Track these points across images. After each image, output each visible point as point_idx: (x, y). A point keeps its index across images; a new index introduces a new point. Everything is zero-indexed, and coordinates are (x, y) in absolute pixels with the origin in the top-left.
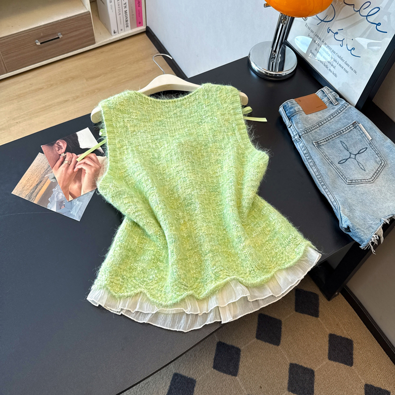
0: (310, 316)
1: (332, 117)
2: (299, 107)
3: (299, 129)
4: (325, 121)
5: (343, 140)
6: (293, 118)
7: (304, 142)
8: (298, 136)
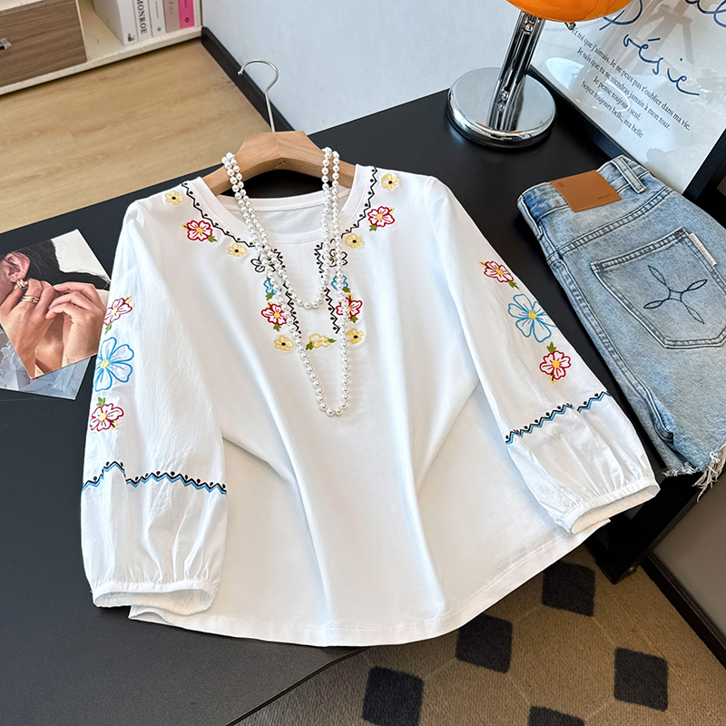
0: (574, 614)
1: (630, 218)
2: (558, 198)
3: (558, 242)
4: (616, 225)
5: (654, 262)
6: (545, 220)
7: (571, 268)
8: (557, 255)
